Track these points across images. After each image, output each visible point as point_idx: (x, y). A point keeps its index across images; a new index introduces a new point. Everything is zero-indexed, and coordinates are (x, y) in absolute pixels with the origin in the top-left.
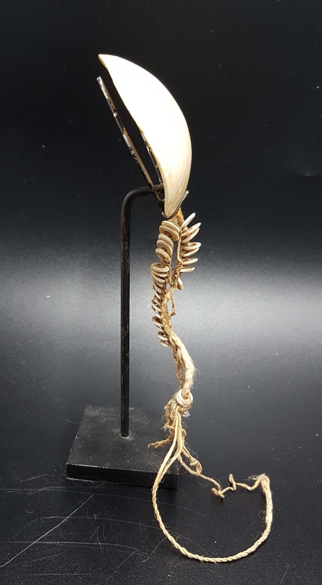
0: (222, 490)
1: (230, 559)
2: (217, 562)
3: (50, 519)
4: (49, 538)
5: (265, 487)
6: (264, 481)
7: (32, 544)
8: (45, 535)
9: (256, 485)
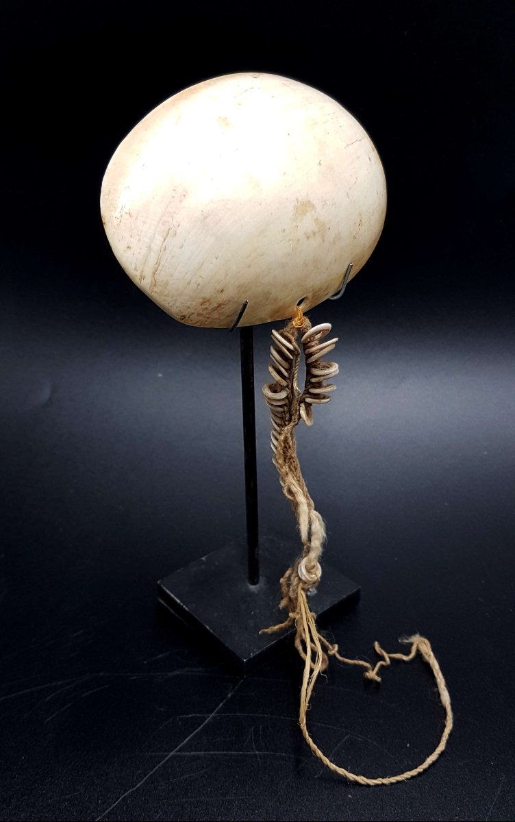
0: (373, 670)
1: (420, 769)
2: (407, 779)
3: (188, 719)
4: (189, 747)
5: (426, 654)
6: (421, 645)
7: (169, 757)
8: (184, 742)
9: (413, 654)
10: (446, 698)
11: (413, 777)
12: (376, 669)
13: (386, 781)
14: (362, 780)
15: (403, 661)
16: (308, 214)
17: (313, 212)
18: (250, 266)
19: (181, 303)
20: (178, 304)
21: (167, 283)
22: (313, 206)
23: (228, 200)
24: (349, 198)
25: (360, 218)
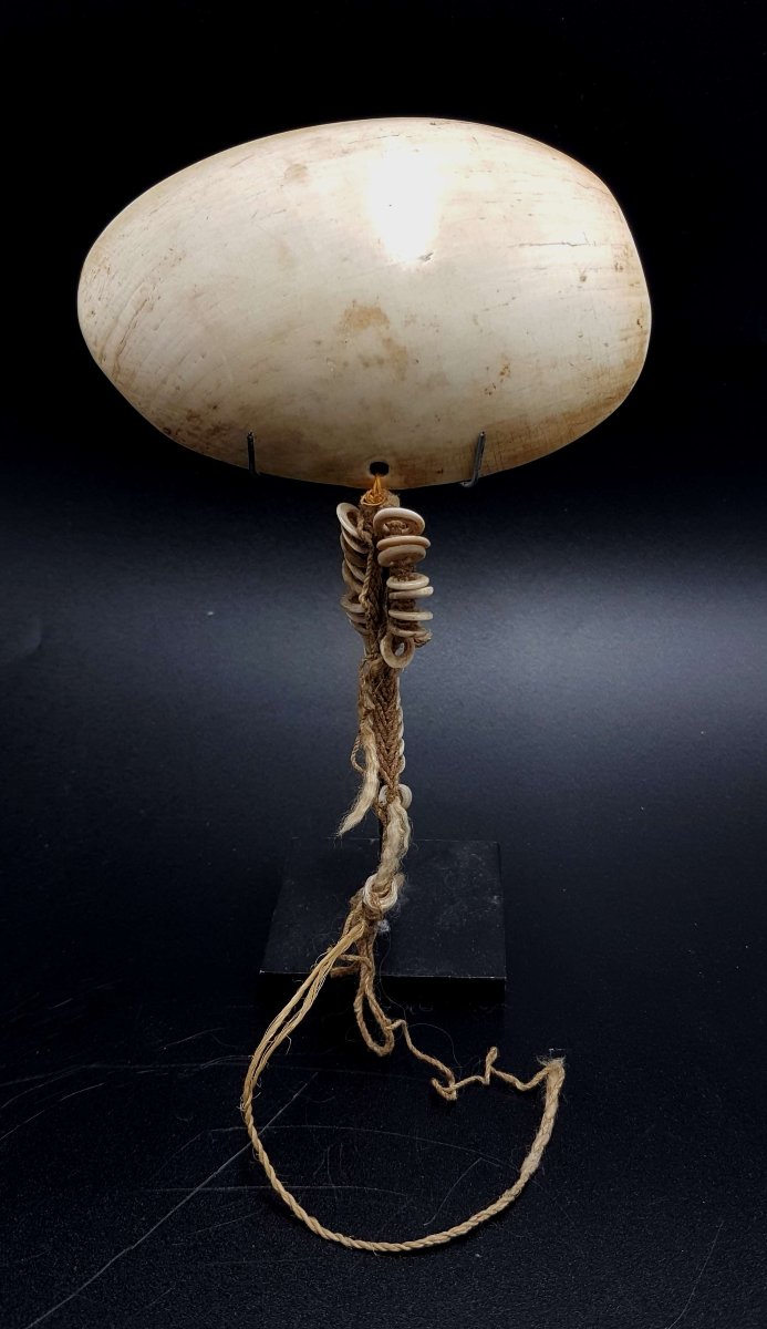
2: (379, 1252)
3: (227, 1134)
4: (227, 1178)
6: (553, 1077)
7: (192, 1194)
8: (219, 1170)
9: (535, 1082)
10: (531, 1163)
11: (389, 1253)
12: (462, 1083)
13: (346, 1241)
14: (313, 1224)
15: (515, 1088)
16: (370, 327)
17: (383, 327)
18: (256, 382)
19: (158, 409)
20: (153, 408)
21: (134, 374)
22: (385, 318)
23: (237, 278)
24: (477, 324)
25: (506, 363)
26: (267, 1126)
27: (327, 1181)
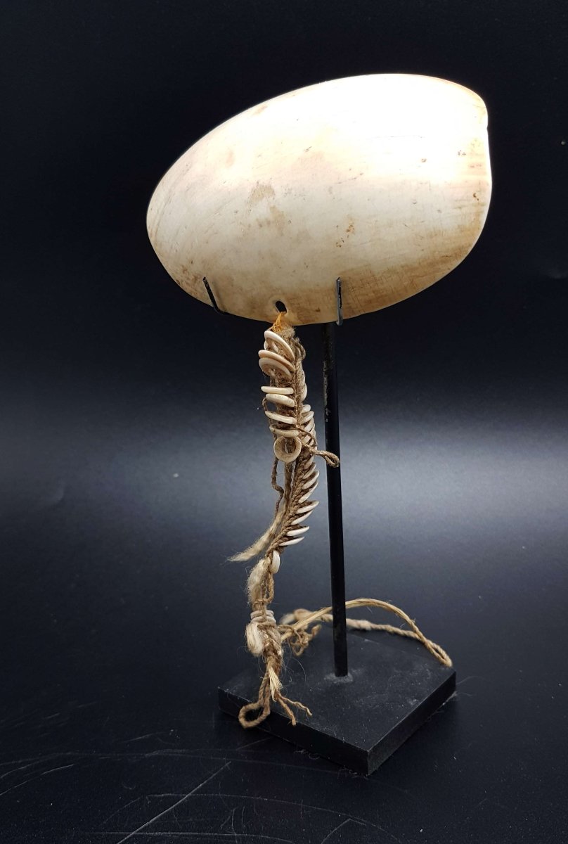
3: (160, 798)
4: (155, 827)
7: (128, 837)
8: (150, 822)
16: (264, 199)
17: (271, 198)
18: (207, 242)
22: (273, 192)
24: (331, 193)
25: (351, 222)
26: (190, 794)
27: (230, 830)
